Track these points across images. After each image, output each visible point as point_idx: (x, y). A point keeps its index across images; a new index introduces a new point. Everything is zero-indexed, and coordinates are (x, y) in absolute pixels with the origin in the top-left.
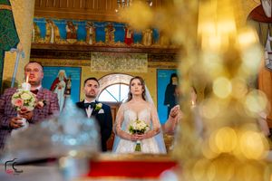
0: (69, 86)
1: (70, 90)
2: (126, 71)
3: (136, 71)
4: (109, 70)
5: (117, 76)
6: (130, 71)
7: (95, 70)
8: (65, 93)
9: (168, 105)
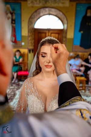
0: (14, 17)
1: (14, 20)
2: (53, 5)
3: (61, 5)
4: (41, 5)
5: (47, 9)
6: (56, 5)
7: (30, 5)
8: (12, 23)
9: (82, 32)
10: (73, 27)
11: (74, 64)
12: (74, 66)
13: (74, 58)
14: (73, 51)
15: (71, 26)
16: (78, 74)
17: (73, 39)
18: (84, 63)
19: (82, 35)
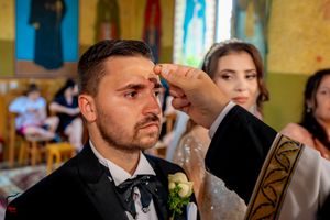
9: (36, 26)
10: (11, 9)
11: (28, 112)
12: (27, 116)
13: (25, 94)
14: (16, 77)
15: (5, 6)
16: (43, 139)
17: (15, 44)
18: (55, 107)
19: (38, 33)
